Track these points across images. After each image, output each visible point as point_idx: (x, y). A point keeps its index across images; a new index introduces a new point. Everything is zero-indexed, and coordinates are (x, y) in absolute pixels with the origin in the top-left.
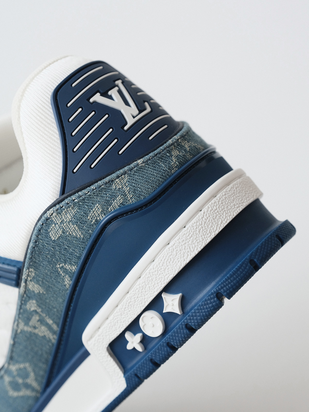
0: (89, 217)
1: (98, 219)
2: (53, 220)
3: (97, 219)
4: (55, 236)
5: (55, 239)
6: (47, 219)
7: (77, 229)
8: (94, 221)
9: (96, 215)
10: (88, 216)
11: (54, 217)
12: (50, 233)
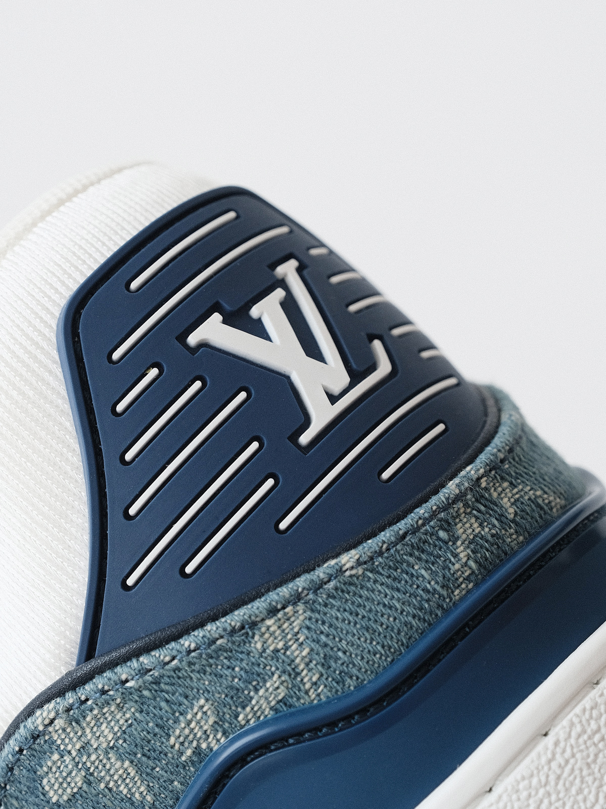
0: (172, 740)
1: (204, 746)
2: (55, 739)
3: (198, 747)
4: (60, 791)
5: (61, 801)
6: (35, 737)
7: (132, 775)
8: (189, 752)
9: (195, 735)
10: (169, 736)
11: (56, 731)
12: (45, 781)
